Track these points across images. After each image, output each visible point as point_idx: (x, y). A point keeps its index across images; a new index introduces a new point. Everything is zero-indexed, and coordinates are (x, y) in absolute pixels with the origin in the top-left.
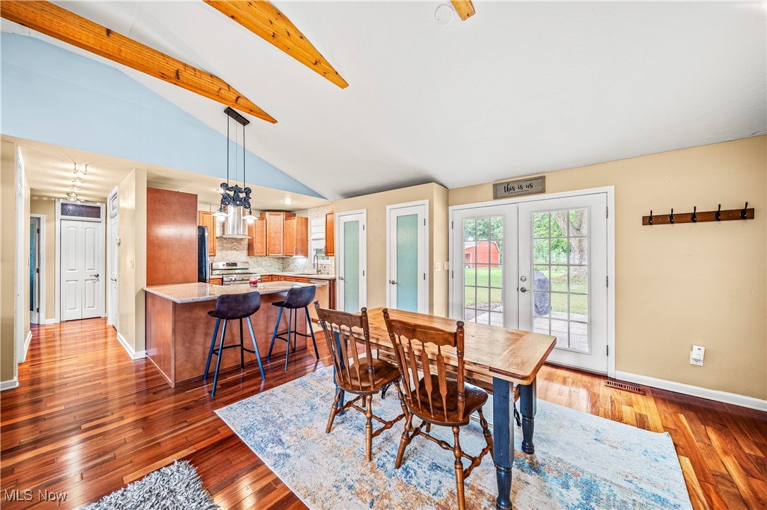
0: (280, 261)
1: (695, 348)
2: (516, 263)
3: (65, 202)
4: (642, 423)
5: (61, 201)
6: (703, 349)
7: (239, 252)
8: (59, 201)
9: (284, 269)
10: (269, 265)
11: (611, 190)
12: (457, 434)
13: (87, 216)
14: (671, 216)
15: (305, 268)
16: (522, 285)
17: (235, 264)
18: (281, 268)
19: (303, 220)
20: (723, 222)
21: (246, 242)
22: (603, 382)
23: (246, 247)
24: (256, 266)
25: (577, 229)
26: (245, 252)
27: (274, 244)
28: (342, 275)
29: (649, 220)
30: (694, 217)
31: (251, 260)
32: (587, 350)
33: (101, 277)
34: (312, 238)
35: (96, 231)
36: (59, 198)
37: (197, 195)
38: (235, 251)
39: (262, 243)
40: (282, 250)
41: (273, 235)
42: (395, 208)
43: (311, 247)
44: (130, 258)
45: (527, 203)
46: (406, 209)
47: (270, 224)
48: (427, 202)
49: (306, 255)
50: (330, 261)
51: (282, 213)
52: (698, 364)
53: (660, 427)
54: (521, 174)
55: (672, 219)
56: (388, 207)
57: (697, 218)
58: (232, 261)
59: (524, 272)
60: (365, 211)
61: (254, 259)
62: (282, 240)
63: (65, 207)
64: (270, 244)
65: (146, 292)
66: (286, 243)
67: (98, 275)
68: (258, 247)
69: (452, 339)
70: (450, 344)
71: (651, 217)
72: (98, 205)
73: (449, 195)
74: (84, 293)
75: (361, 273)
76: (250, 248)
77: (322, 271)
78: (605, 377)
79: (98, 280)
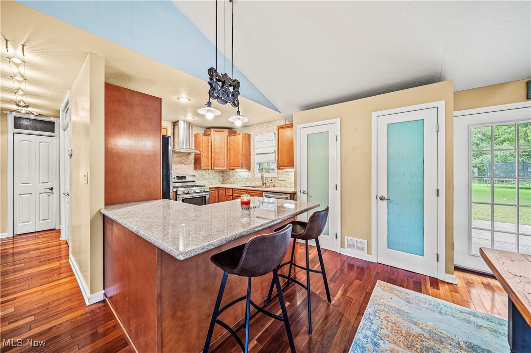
0: (221, 174)
3: (18, 115)
5: (14, 114)
7: (187, 166)
8: (11, 114)
9: (223, 182)
10: (212, 177)
13: (41, 130)
15: (247, 180)
17: (184, 177)
18: (221, 180)
19: (247, 136)
21: (192, 157)
23: (193, 161)
24: (201, 179)
26: (192, 166)
27: (218, 159)
28: (305, 188)
31: (198, 173)
33: (55, 191)
34: (256, 152)
35: (50, 144)
36: (11, 111)
37: (161, 99)
38: (183, 165)
39: (208, 158)
40: (226, 164)
41: (217, 150)
42: (386, 115)
43: (254, 161)
44: (83, 171)
47: (215, 140)
48: (441, 103)
49: (249, 168)
50: (290, 173)
51: (226, 130)
56: (373, 114)
58: (181, 174)
60: (338, 120)
61: (200, 172)
62: (226, 155)
63: (18, 121)
64: (215, 159)
65: (104, 216)
66: (230, 158)
67: (52, 189)
68: (204, 161)
72: (52, 119)
74: (37, 207)
75: (332, 187)
76: (197, 162)
77: (268, 184)
79: (53, 193)
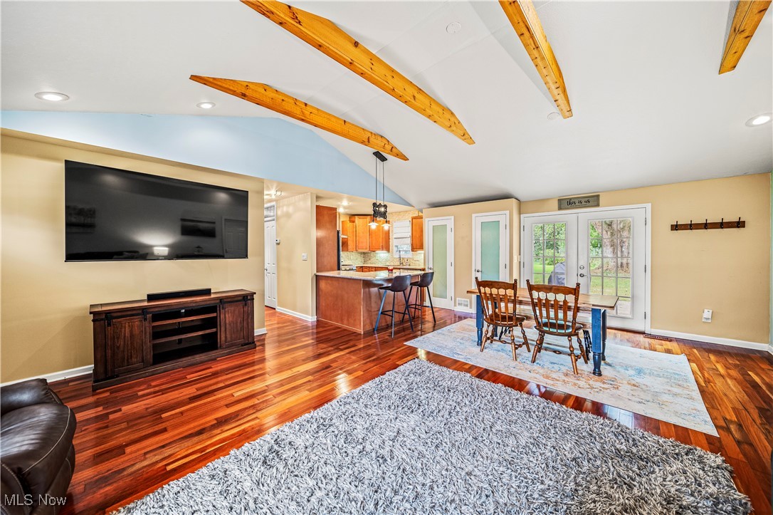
0: (363, 255)
1: (706, 311)
2: (575, 256)
4: (668, 351)
6: (711, 311)
9: (366, 262)
10: (355, 258)
11: (649, 206)
12: (570, 341)
14: (691, 225)
15: (387, 261)
16: (581, 272)
18: (364, 261)
20: (725, 229)
22: (642, 336)
24: (346, 260)
25: (609, 225)
27: (362, 242)
28: (431, 265)
29: (676, 227)
30: (706, 226)
31: (343, 255)
32: (630, 316)
34: (394, 237)
39: (353, 241)
40: (368, 246)
41: (361, 234)
42: (480, 216)
43: (392, 243)
45: (586, 214)
46: (490, 217)
48: (508, 212)
49: (388, 250)
50: (420, 255)
51: (369, 217)
52: (708, 321)
53: (680, 352)
54: (580, 193)
55: (691, 227)
56: (474, 215)
57: (709, 226)
59: (582, 263)
60: (453, 217)
61: (346, 253)
62: (368, 239)
65: (317, 276)
66: (372, 240)
68: (350, 244)
69: (573, 292)
70: (572, 294)
71: (677, 226)
73: (522, 206)
75: (449, 264)
76: (344, 245)
78: (643, 333)
